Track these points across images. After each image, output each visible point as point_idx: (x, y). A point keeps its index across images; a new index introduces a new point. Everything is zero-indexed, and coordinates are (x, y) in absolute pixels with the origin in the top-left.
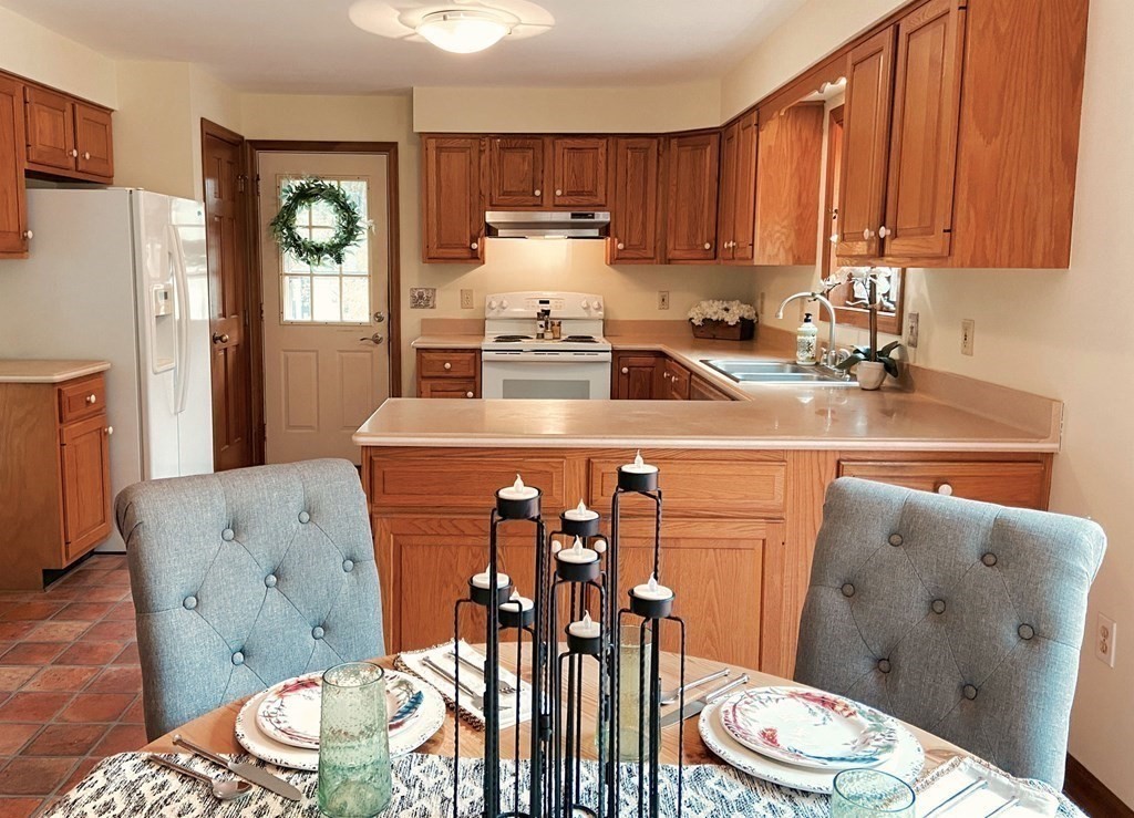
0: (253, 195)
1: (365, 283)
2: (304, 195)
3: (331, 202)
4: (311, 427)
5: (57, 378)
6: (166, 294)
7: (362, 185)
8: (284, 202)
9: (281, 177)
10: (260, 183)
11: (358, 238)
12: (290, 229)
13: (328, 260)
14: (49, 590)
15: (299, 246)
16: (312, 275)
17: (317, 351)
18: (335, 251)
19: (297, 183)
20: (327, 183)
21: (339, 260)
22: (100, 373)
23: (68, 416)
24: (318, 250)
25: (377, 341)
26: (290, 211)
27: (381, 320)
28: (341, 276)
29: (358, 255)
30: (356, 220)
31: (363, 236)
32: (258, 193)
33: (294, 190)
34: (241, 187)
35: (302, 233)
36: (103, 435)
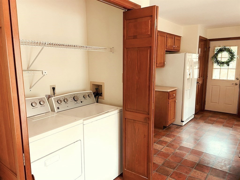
0: (208, 51)
1: (235, 70)
2: (221, 51)
3: (228, 52)
4: (217, 103)
5: (169, 91)
6: (190, 74)
7: (236, 47)
8: (216, 52)
9: (215, 47)
10: (210, 48)
11: (234, 60)
12: (216, 58)
13: (225, 65)
14: (164, 130)
15: (218, 62)
16: (220, 69)
17: (220, 86)
18: (228, 63)
19: (219, 48)
20: (227, 47)
21: (228, 65)
22: (176, 90)
23: (170, 98)
24: (223, 63)
25: (236, 84)
26: (217, 54)
27: (238, 79)
28: (228, 69)
29: (233, 64)
30: (234, 56)
31: (235, 59)
32: (209, 51)
33: (218, 50)
34: (205, 50)
35: (219, 59)
36: (175, 102)
